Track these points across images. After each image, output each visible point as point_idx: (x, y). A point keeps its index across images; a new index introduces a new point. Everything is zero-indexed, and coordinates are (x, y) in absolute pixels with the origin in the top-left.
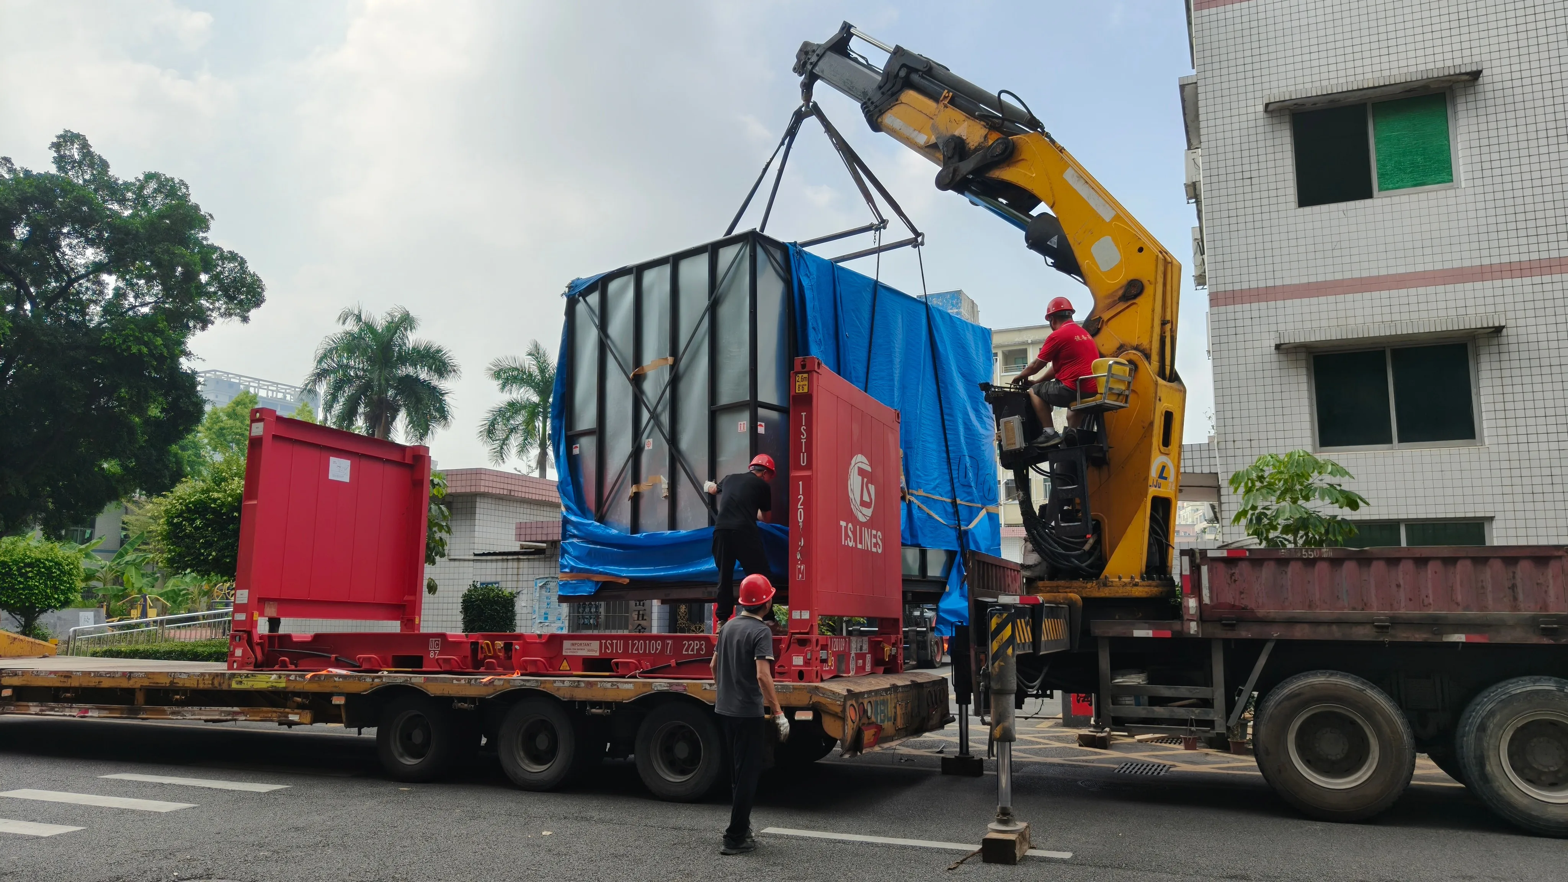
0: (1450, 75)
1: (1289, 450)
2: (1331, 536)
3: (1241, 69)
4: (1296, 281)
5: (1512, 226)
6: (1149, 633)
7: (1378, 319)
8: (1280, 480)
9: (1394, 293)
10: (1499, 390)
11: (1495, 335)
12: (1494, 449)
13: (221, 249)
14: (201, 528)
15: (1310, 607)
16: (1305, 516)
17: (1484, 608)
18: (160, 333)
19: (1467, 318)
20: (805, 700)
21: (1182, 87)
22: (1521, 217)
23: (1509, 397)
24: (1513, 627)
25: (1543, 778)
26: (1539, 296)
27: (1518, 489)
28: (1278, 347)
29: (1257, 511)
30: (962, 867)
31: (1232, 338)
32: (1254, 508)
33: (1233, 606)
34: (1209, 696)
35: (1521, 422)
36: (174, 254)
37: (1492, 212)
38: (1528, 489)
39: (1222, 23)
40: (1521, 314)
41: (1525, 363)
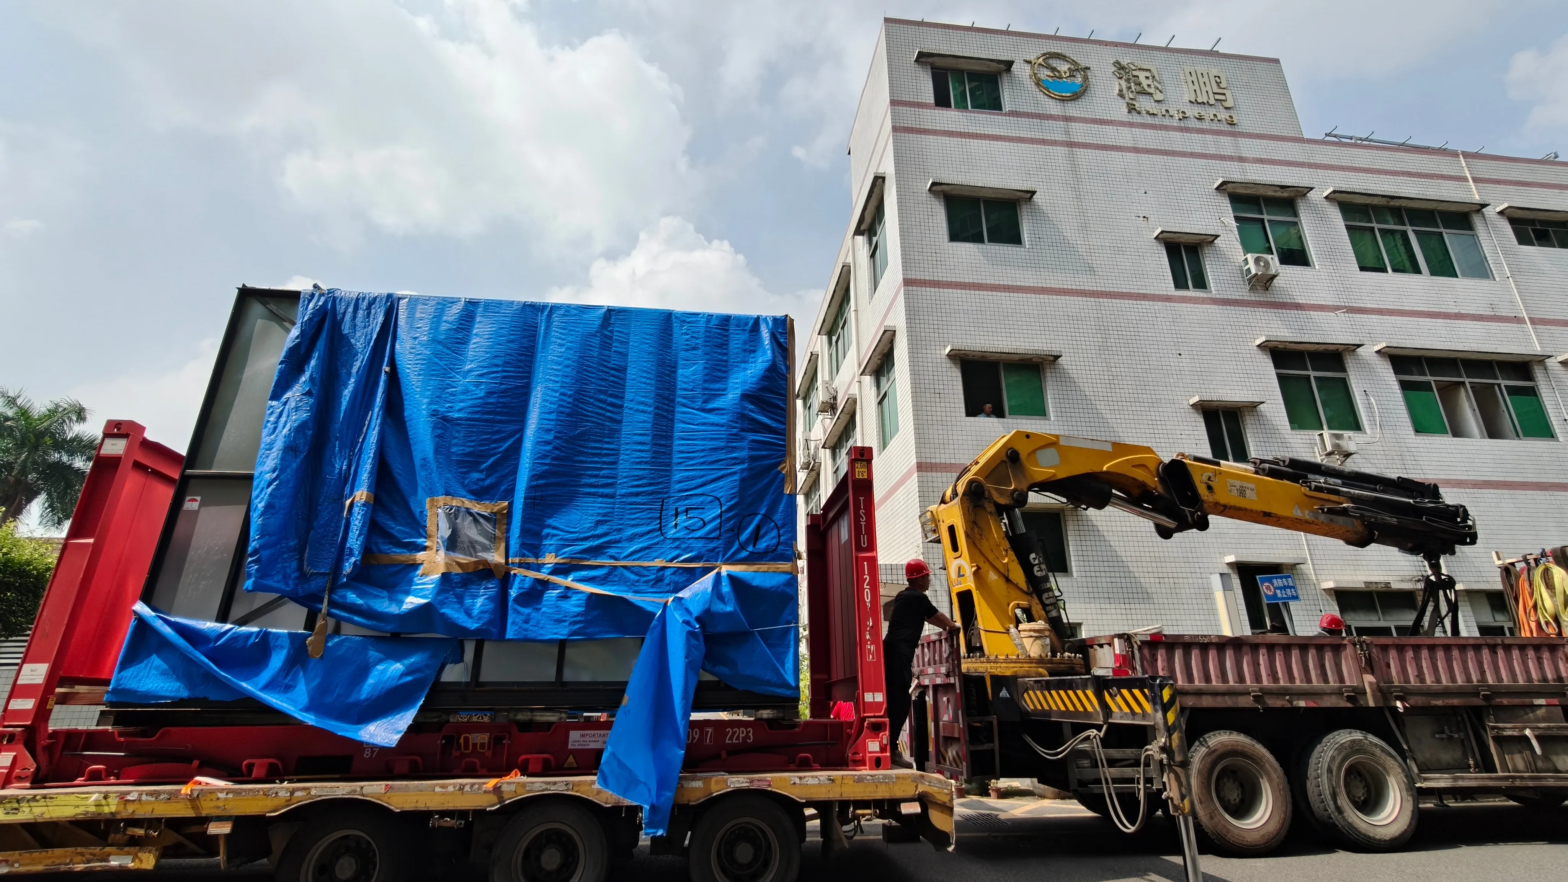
0: (1043, 355)
3: (931, 326)
10: (1078, 543)
12: (1079, 579)
15: (1209, 681)
20: (910, 792)
23: (1084, 548)
31: (931, 494)
35: (1091, 564)
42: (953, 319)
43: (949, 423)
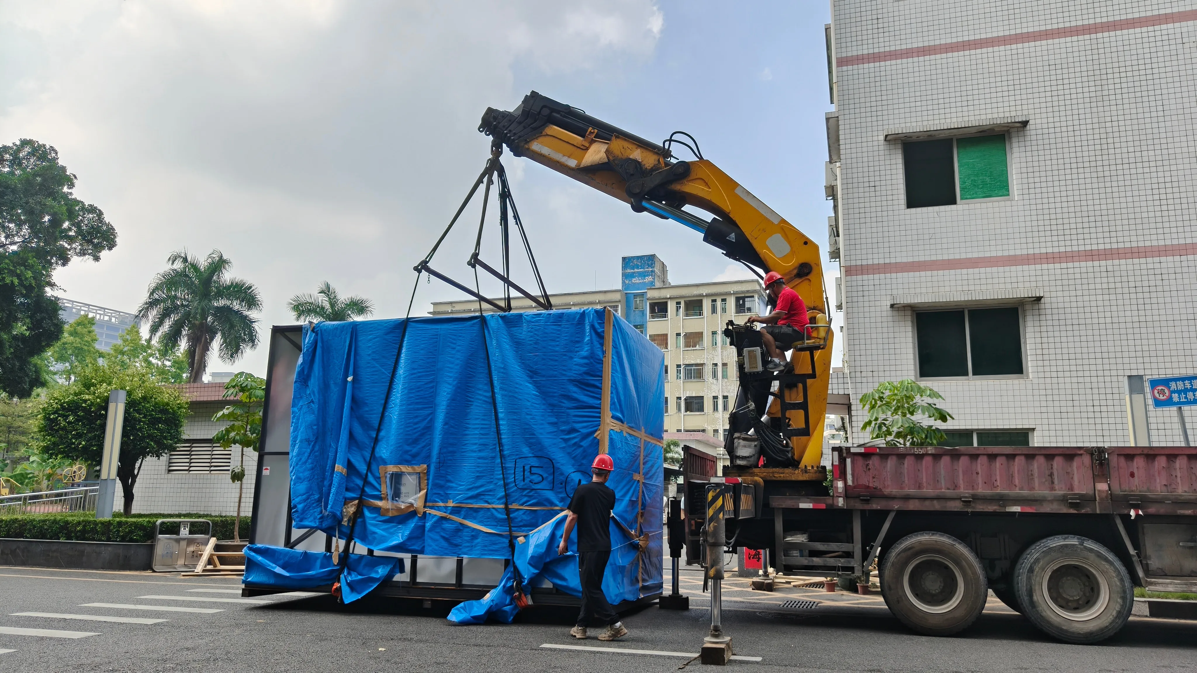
0: (1008, 123)
1: (900, 379)
2: (928, 440)
3: (868, 109)
4: (905, 260)
5: (1048, 228)
6: (810, 506)
7: (959, 288)
8: (894, 400)
9: (971, 271)
10: (1038, 340)
11: (1036, 302)
12: (1036, 381)
13: (82, 202)
14: (73, 423)
15: (920, 487)
16: (912, 426)
17: (1032, 489)
18: (28, 267)
19: (1018, 290)
21: (828, 119)
22: (1054, 222)
23: (1045, 346)
24: (1051, 501)
25: (1070, 604)
26: (1065, 277)
27: (1051, 409)
28: (892, 306)
29: (878, 422)
30: (688, 667)
31: (861, 299)
32: (876, 419)
33: (868, 487)
34: (850, 550)
35: (1053, 363)
36: (45, 205)
37: (1035, 218)
38: (1057, 410)
39: (856, 77)
40: (1053, 289)
41: (1056, 323)
42: (896, 96)
43: (885, 219)
